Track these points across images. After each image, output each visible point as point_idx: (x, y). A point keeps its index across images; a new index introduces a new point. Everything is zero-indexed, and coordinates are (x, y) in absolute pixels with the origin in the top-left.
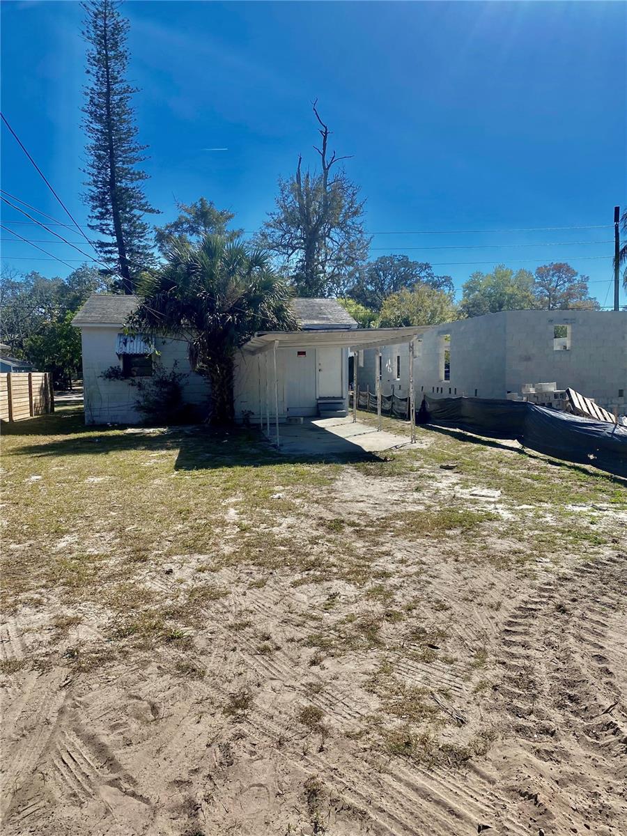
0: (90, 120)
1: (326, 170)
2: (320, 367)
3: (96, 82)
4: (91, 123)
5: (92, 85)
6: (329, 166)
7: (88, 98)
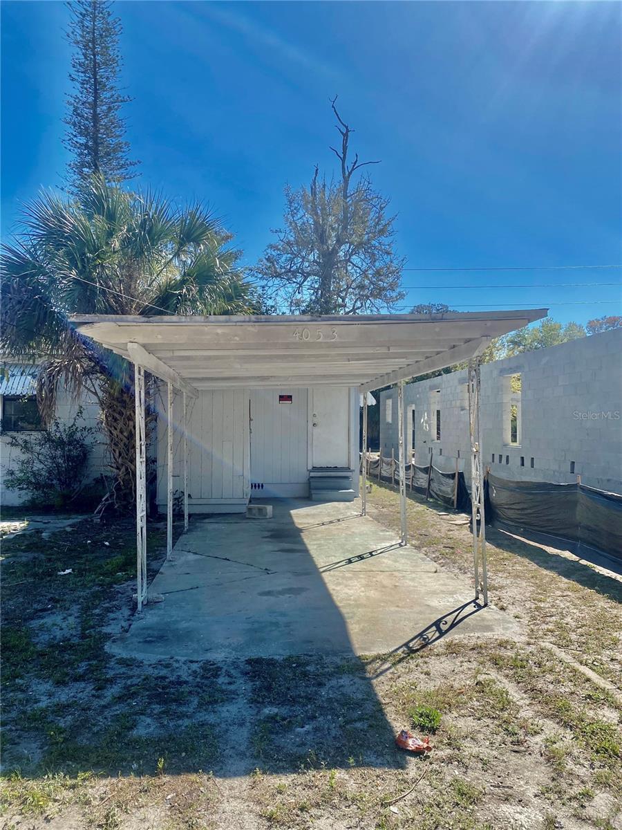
0: (74, 133)
1: (346, 180)
2: (315, 420)
3: (81, 90)
4: (75, 136)
5: (76, 93)
6: (350, 173)
7: (72, 108)
